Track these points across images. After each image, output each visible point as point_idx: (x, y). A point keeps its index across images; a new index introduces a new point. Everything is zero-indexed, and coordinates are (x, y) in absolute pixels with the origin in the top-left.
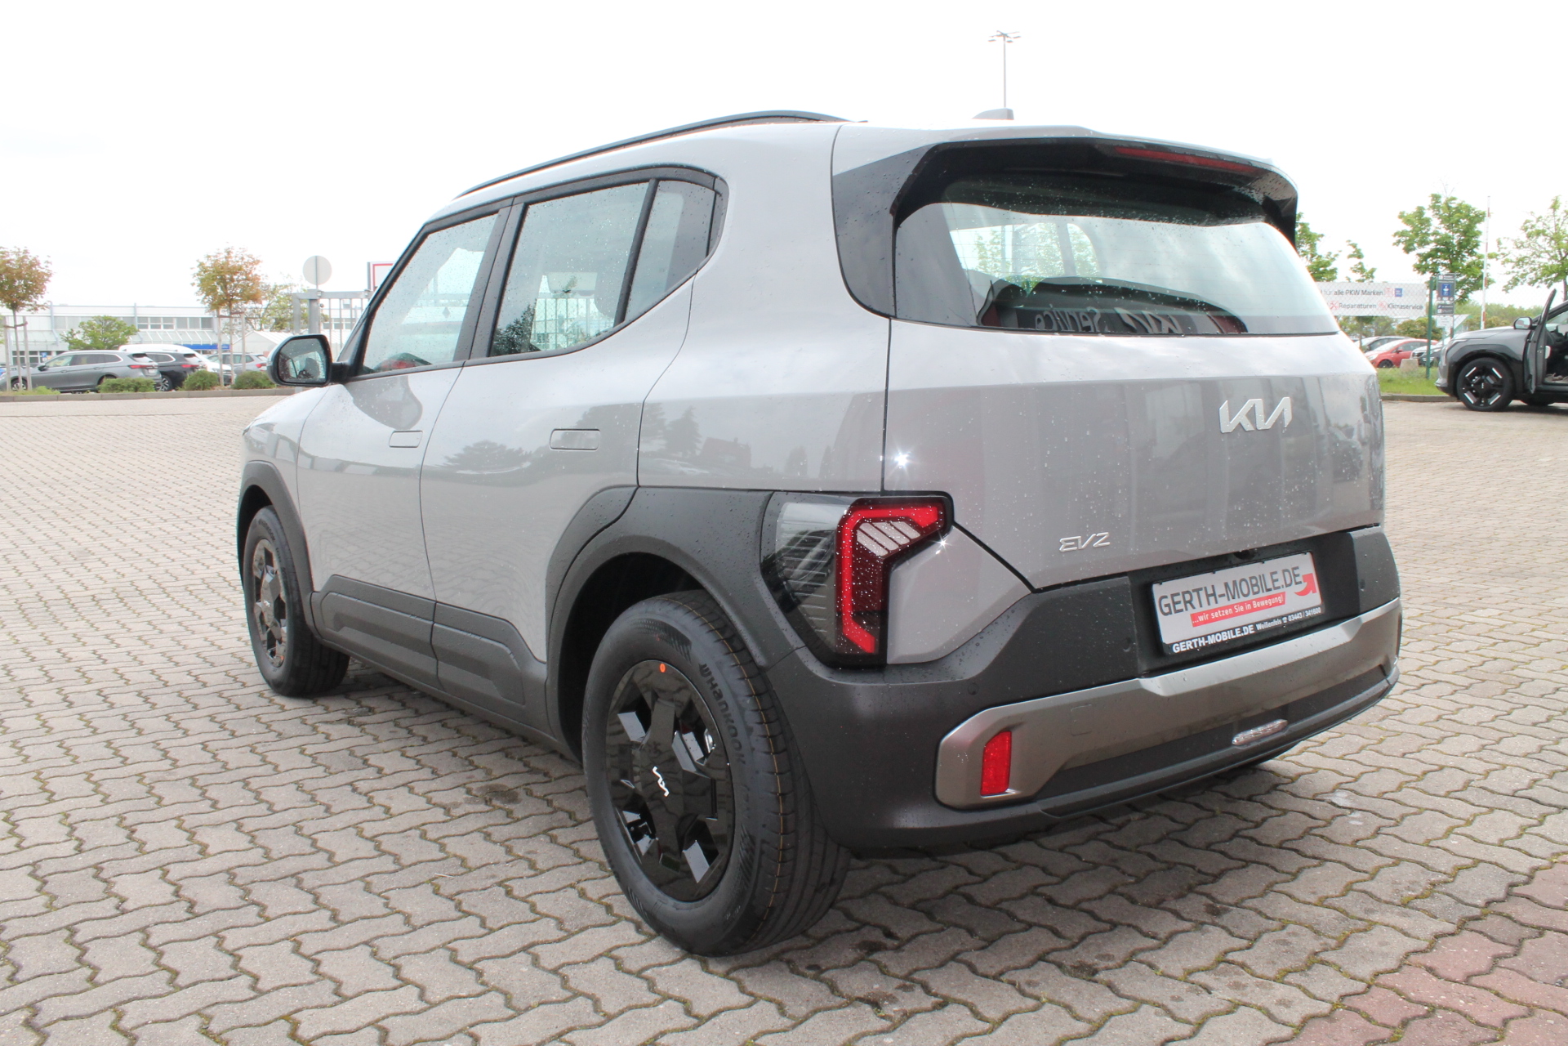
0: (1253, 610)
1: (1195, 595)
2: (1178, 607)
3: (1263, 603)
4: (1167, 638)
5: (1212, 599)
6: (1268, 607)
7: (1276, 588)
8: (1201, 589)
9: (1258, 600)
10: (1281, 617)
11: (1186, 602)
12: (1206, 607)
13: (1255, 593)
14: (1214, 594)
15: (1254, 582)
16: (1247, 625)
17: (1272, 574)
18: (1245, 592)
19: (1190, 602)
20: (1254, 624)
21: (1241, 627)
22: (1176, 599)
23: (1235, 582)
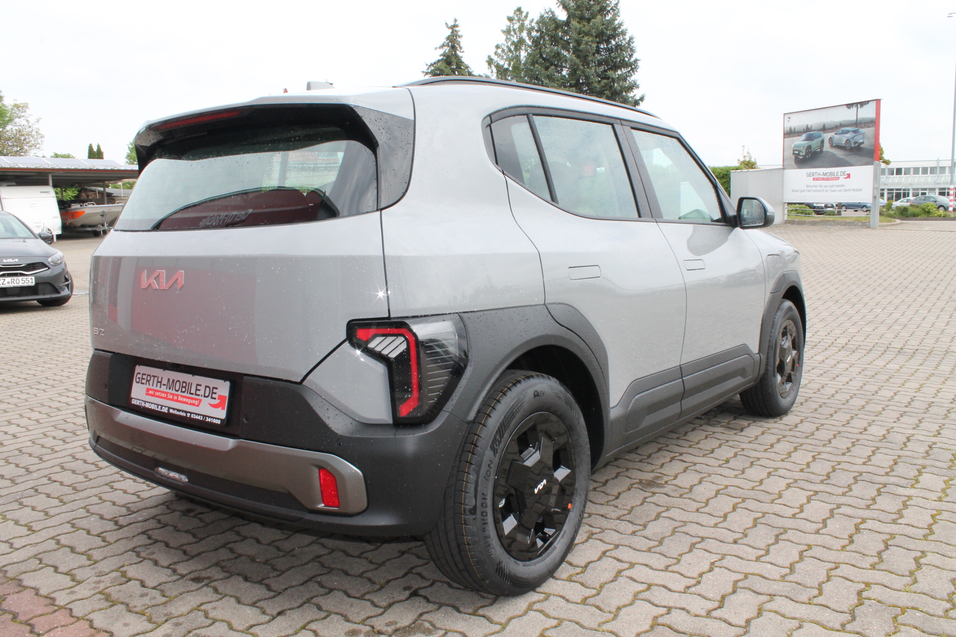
0: (177, 401)
1: (152, 378)
2: (144, 381)
3: (184, 400)
4: (134, 394)
5: (159, 384)
6: (186, 403)
7: (196, 395)
8: (156, 377)
9: (182, 396)
10: (186, 412)
11: (147, 380)
12: (154, 387)
13: (182, 392)
14: (161, 382)
15: (184, 385)
16: (165, 407)
17: (198, 385)
18: (177, 389)
19: (149, 381)
20: (169, 408)
21: (162, 406)
22: (145, 377)
23: (173, 380)
